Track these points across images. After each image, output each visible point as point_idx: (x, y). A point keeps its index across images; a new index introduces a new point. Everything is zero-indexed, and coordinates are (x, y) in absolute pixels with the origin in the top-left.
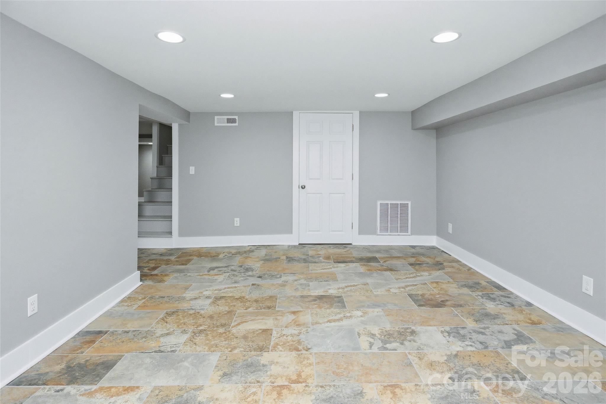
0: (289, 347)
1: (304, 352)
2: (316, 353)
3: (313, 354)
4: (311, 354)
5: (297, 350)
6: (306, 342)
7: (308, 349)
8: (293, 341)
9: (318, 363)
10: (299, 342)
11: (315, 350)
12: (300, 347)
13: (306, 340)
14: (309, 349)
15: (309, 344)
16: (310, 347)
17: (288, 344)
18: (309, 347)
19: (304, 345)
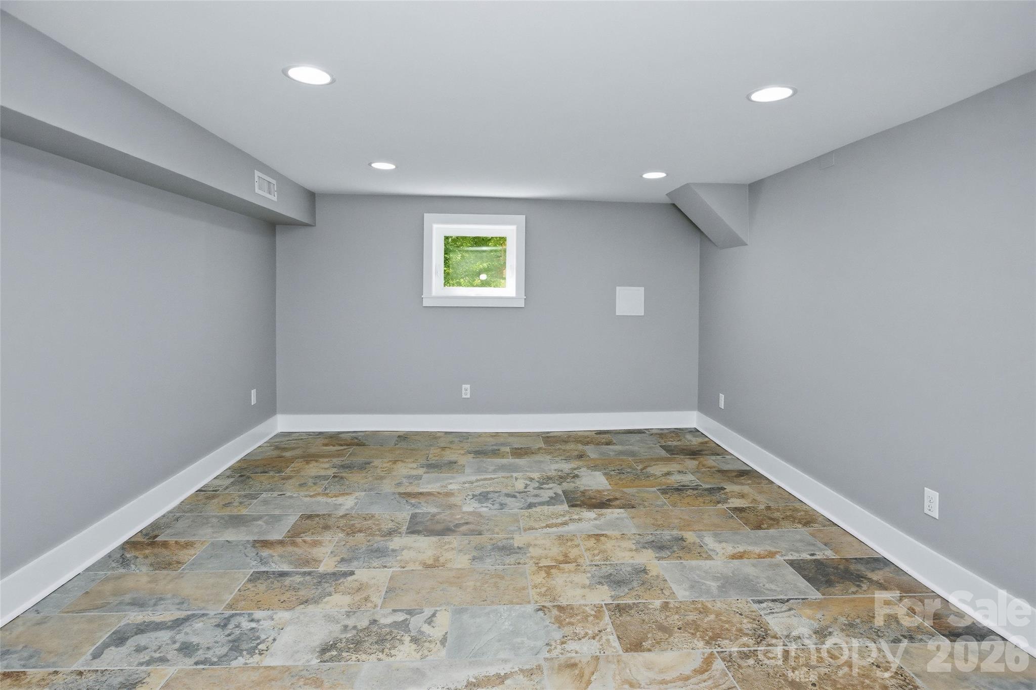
0: (576, 612)
1: (547, 604)
2: (529, 602)
3: (533, 602)
4: (537, 602)
5: (561, 608)
6: (547, 623)
7: (542, 609)
8: (572, 624)
9: (524, 588)
10: (560, 622)
11: (530, 608)
12: (555, 612)
13: (547, 626)
14: (540, 610)
15: (541, 618)
16: (539, 612)
17: (579, 618)
18: (541, 613)
19: (551, 617)
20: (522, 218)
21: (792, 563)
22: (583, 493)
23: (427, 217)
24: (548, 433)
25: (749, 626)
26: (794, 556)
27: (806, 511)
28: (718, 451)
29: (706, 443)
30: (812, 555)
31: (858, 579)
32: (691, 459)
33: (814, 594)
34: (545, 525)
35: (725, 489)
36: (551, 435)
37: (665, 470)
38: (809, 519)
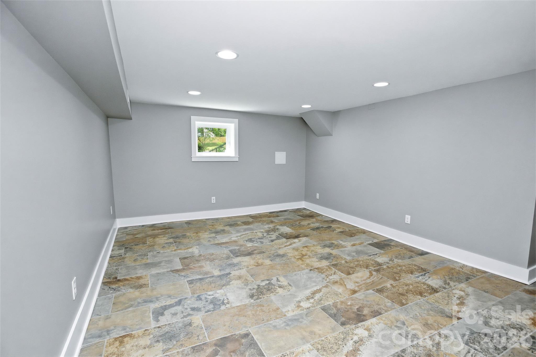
1: (312, 268)
3: (306, 269)
6: (317, 274)
7: (311, 270)
8: (325, 272)
9: (299, 266)
10: (321, 272)
11: (307, 271)
12: (316, 270)
15: (314, 273)
17: (325, 270)
19: (317, 272)
20: (237, 120)
21: (370, 244)
22: (286, 233)
23: (192, 117)
24: (250, 215)
25: (373, 262)
26: (369, 242)
27: (361, 230)
28: (319, 215)
29: (311, 212)
30: (373, 241)
31: (389, 245)
32: (312, 218)
33: (382, 252)
34: (284, 246)
35: (332, 226)
36: (252, 215)
37: (307, 223)
38: (364, 232)
